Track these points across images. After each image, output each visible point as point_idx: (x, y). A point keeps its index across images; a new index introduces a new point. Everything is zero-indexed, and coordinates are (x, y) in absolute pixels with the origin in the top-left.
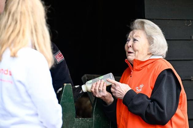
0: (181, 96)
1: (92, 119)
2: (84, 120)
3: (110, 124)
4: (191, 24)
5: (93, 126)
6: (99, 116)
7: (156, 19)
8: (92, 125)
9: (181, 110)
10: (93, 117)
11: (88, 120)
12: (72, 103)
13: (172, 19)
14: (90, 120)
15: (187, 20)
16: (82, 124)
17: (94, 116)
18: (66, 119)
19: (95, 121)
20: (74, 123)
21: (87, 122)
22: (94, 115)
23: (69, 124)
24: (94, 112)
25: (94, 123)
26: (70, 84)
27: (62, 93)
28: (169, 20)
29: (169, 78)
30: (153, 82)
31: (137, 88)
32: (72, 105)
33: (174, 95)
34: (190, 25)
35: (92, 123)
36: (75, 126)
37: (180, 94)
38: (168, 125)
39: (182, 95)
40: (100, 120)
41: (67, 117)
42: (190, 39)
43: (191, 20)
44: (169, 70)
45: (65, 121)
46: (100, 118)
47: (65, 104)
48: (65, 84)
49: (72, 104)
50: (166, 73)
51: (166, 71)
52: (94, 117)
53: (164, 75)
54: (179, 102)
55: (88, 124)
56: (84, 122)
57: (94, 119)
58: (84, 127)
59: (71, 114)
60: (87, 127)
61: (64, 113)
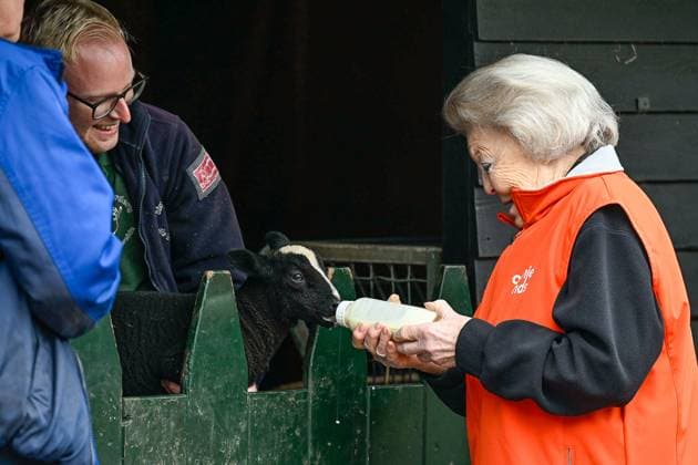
1: (306, 394)
2: (276, 395)
3: (365, 412)
4: (635, 57)
5: (310, 413)
6: (330, 382)
7: (515, 42)
8: (306, 416)
10: (307, 387)
11: (292, 397)
12: (235, 337)
13: (569, 39)
14: (297, 398)
15: (622, 43)
16: (270, 410)
17: (310, 380)
18: (214, 393)
19: (314, 402)
20: (242, 407)
21: (287, 404)
22: (313, 379)
23: (227, 412)
24: (310, 369)
25: (310, 409)
26: (227, 272)
27: (200, 305)
28: (562, 43)
31: (516, 281)
32: (236, 345)
34: (631, 60)
35: (306, 405)
36: (246, 419)
40: (332, 396)
41: (220, 386)
42: (633, 109)
43: (636, 43)
45: (214, 401)
46: (333, 388)
47: (210, 341)
48: (210, 274)
49: (236, 341)
52: (310, 386)
55: (292, 411)
56: (278, 404)
57: (311, 392)
58: (278, 423)
59: (232, 376)
60: (288, 424)
61: (208, 375)
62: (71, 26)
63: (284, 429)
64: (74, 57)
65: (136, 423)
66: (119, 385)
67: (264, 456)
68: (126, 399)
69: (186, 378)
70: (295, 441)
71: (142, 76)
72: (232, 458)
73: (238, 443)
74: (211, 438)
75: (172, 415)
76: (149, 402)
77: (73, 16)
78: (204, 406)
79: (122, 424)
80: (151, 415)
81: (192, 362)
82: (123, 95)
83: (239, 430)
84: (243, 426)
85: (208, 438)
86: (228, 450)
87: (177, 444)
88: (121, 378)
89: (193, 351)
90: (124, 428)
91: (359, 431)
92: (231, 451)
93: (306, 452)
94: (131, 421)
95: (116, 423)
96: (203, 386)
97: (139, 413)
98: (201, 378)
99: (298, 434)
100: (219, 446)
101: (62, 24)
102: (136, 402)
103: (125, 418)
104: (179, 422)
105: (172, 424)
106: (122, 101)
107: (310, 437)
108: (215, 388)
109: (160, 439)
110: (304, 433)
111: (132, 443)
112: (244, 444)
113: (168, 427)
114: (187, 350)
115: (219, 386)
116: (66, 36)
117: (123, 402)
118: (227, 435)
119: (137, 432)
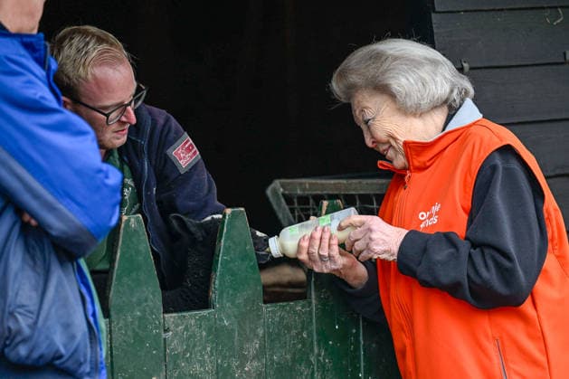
0: (548, 218)
1: (310, 303)
2: (286, 306)
5: (314, 321)
6: (329, 293)
8: (311, 319)
9: (558, 257)
10: (311, 298)
11: (299, 306)
12: (251, 261)
14: (303, 307)
16: (282, 318)
17: (313, 293)
18: (236, 307)
19: (317, 309)
20: (259, 317)
21: (295, 312)
22: (315, 291)
23: (247, 322)
24: (313, 283)
25: (314, 314)
26: (242, 209)
27: (221, 237)
29: (509, 173)
30: (465, 192)
31: (423, 215)
32: (251, 267)
33: (532, 216)
35: (310, 313)
36: (263, 326)
37: (545, 211)
38: (527, 306)
39: (549, 214)
40: (331, 303)
42: (562, 60)
44: (507, 150)
45: (236, 313)
46: (331, 298)
47: (231, 265)
48: (229, 211)
49: (252, 264)
50: (498, 161)
51: (497, 155)
52: (313, 296)
53: (494, 168)
54: (549, 235)
55: (300, 316)
56: (288, 313)
57: (314, 301)
58: (289, 328)
59: (250, 292)
60: (296, 328)
61: (231, 292)
62: (86, 53)
63: (294, 332)
64: (90, 77)
65: (175, 334)
66: (160, 304)
67: (279, 354)
68: (166, 315)
69: (213, 296)
70: (303, 341)
71: (144, 87)
72: (253, 358)
73: (257, 346)
74: (236, 344)
75: (203, 326)
76: (184, 317)
77: (87, 44)
78: (228, 318)
79: (164, 335)
80: (186, 326)
81: (217, 282)
82: (130, 104)
83: (258, 335)
84: (260, 332)
85: (233, 343)
86: (249, 352)
87: (209, 349)
88: (161, 299)
89: (218, 274)
90: (165, 339)
91: (354, 331)
92: (252, 352)
93: (312, 350)
94: (171, 333)
95: (158, 335)
96: (228, 301)
97: (177, 326)
98: (225, 295)
99: (305, 336)
100: (242, 349)
101: (79, 51)
102: (174, 317)
103: (166, 331)
104: (209, 331)
105: (204, 333)
106: (129, 108)
107: (315, 337)
108: (237, 302)
109: (195, 346)
110: (310, 335)
111: (172, 350)
112: (262, 347)
113: (201, 336)
114: (213, 273)
115: (240, 301)
116: (83, 60)
117: (164, 318)
118: (248, 340)
119: (175, 342)
